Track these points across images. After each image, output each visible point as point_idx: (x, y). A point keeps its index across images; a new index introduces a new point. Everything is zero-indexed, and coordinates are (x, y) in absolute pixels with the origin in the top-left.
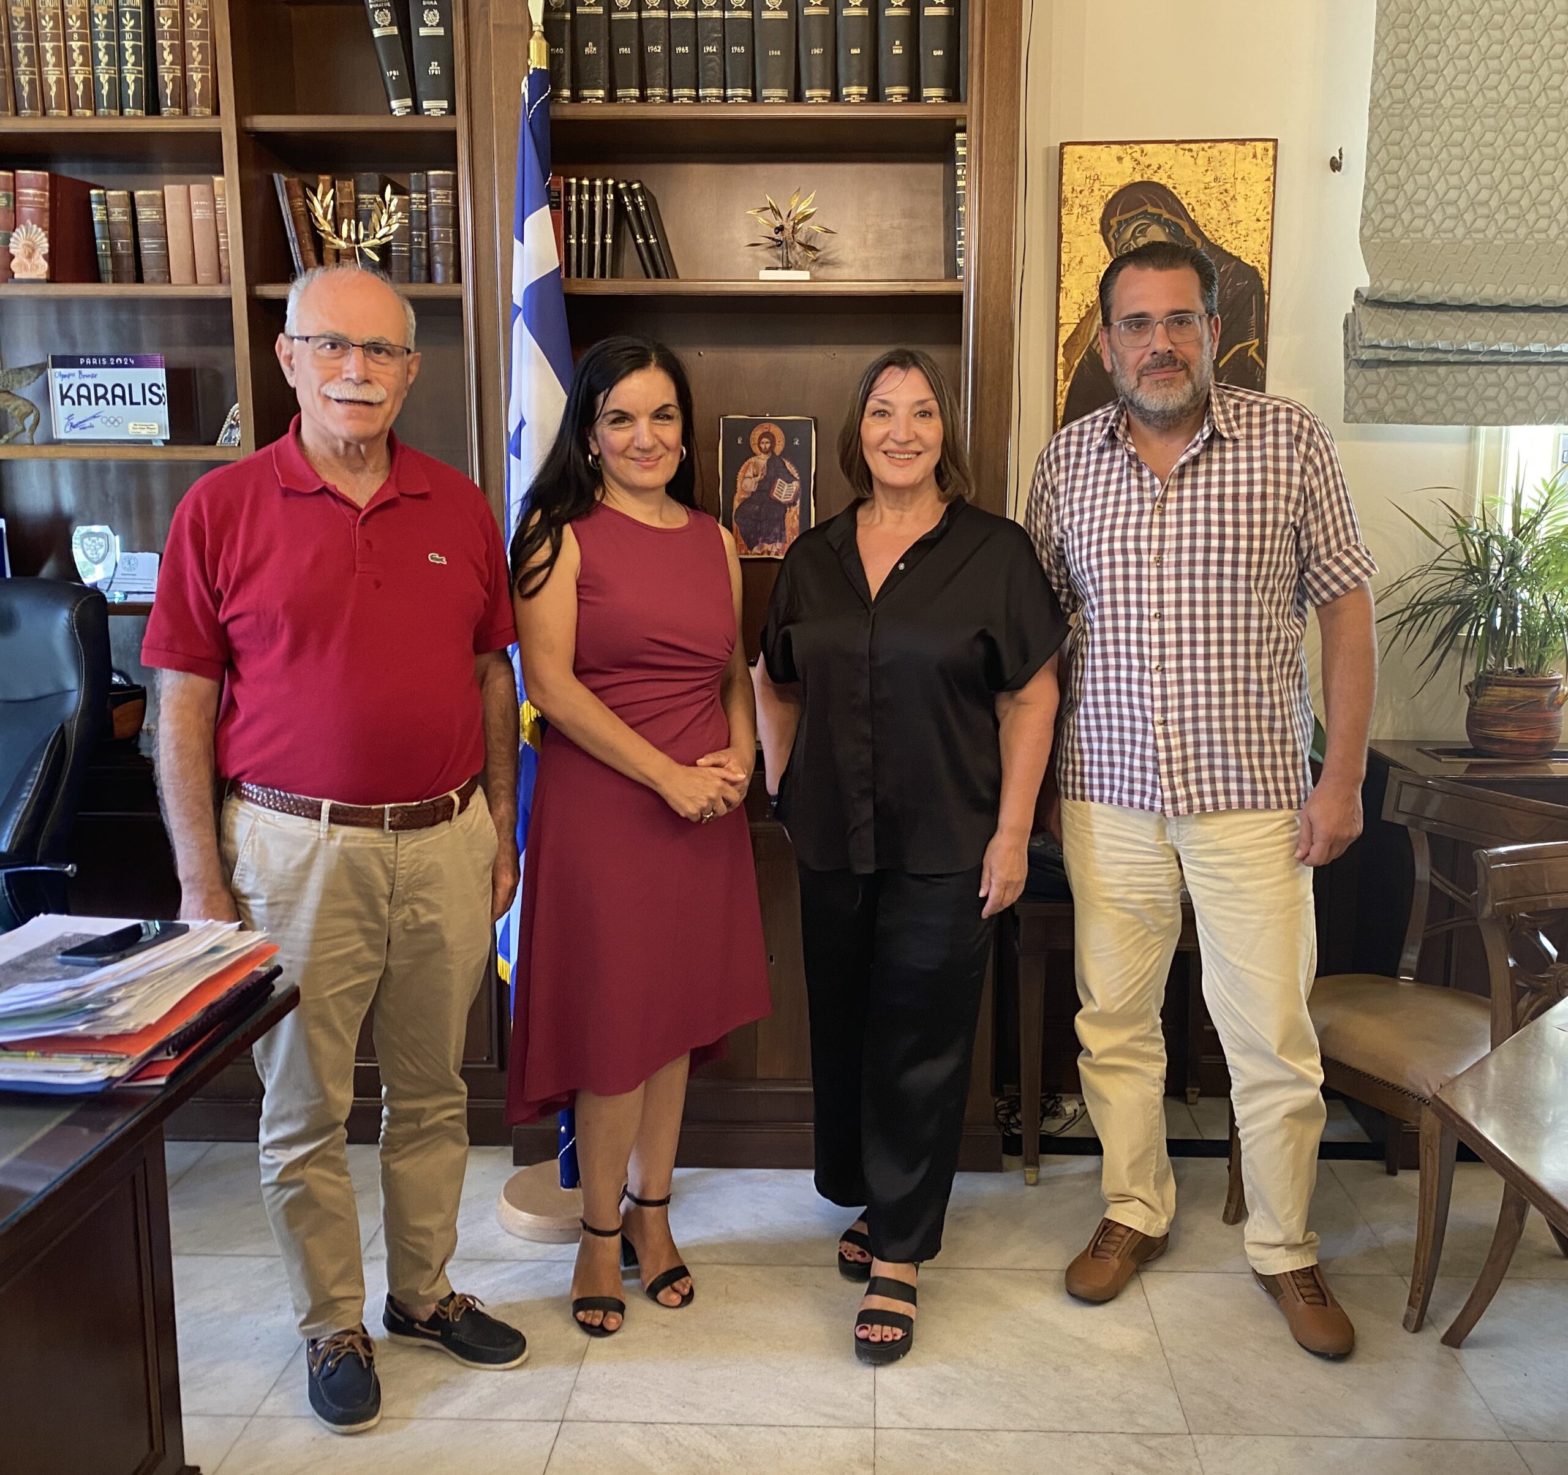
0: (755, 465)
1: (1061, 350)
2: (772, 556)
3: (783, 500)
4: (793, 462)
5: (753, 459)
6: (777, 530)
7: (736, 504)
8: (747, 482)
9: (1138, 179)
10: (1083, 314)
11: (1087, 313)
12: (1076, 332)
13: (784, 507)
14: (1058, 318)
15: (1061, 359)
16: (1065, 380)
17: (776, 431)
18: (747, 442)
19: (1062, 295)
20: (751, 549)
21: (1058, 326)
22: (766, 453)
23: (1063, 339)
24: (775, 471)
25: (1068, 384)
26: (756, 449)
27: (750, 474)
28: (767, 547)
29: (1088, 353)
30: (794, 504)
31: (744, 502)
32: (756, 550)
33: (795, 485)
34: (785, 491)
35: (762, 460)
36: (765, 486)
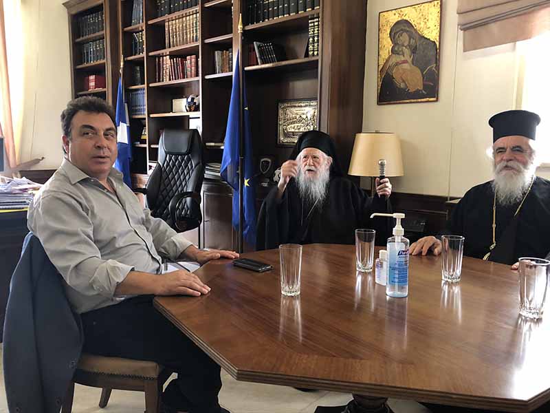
1: (379, 72)
9: (400, 19)
11: (386, 61)
12: (383, 67)
14: (379, 63)
15: (379, 76)
16: (380, 82)
19: (380, 57)
21: (378, 65)
23: (379, 70)
29: (386, 73)
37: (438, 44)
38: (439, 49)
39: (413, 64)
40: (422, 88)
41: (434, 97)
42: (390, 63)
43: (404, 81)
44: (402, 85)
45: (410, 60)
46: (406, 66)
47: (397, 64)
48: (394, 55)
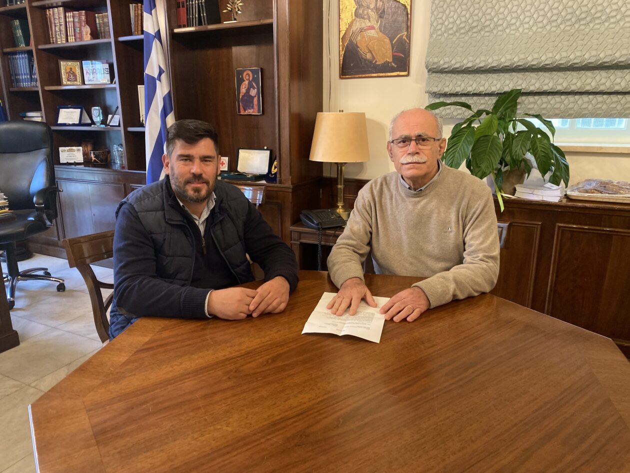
0: (245, 84)
1: (341, 40)
2: (251, 113)
3: (253, 95)
4: (255, 83)
5: (244, 82)
6: (252, 105)
7: (241, 97)
8: (243, 90)
10: (347, 27)
11: (349, 26)
12: (345, 34)
13: (253, 98)
14: (340, 29)
15: (341, 43)
16: (342, 51)
17: (250, 73)
18: (242, 76)
19: (341, 20)
20: (245, 111)
21: (340, 31)
22: (247, 80)
23: (341, 37)
24: (250, 86)
25: (343, 52)
26: (245, 79)
27: (244, 87)
28: (249, 110)
29: (349, 41)
30: (255, 96)
31: (243, 96)
32: (246, 112)
33: (256, 90)
34: (253, 92)
35: (246, 82)
36: (248, 91)
37: (409, 7)
38: (411, 15)
39: (381, 31)
40: (390, 60)
41: (405, 71)
42: (354, 28)
43: (370, 51)
44: (369, 56)
45: (377, 26)
46: (372, 33)
47: (361, 30)
48: (358, 19)
